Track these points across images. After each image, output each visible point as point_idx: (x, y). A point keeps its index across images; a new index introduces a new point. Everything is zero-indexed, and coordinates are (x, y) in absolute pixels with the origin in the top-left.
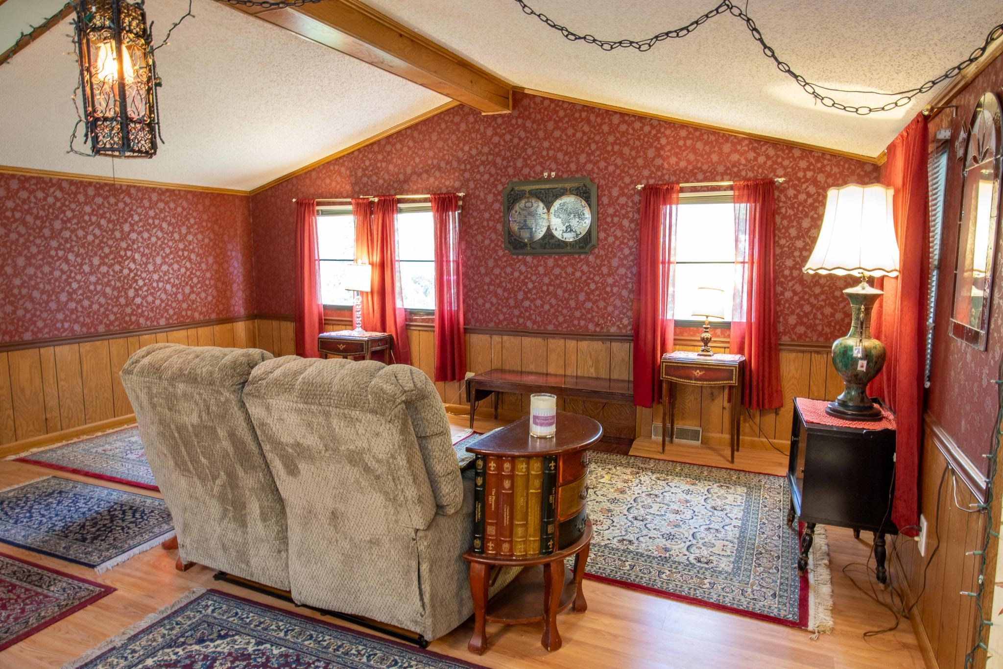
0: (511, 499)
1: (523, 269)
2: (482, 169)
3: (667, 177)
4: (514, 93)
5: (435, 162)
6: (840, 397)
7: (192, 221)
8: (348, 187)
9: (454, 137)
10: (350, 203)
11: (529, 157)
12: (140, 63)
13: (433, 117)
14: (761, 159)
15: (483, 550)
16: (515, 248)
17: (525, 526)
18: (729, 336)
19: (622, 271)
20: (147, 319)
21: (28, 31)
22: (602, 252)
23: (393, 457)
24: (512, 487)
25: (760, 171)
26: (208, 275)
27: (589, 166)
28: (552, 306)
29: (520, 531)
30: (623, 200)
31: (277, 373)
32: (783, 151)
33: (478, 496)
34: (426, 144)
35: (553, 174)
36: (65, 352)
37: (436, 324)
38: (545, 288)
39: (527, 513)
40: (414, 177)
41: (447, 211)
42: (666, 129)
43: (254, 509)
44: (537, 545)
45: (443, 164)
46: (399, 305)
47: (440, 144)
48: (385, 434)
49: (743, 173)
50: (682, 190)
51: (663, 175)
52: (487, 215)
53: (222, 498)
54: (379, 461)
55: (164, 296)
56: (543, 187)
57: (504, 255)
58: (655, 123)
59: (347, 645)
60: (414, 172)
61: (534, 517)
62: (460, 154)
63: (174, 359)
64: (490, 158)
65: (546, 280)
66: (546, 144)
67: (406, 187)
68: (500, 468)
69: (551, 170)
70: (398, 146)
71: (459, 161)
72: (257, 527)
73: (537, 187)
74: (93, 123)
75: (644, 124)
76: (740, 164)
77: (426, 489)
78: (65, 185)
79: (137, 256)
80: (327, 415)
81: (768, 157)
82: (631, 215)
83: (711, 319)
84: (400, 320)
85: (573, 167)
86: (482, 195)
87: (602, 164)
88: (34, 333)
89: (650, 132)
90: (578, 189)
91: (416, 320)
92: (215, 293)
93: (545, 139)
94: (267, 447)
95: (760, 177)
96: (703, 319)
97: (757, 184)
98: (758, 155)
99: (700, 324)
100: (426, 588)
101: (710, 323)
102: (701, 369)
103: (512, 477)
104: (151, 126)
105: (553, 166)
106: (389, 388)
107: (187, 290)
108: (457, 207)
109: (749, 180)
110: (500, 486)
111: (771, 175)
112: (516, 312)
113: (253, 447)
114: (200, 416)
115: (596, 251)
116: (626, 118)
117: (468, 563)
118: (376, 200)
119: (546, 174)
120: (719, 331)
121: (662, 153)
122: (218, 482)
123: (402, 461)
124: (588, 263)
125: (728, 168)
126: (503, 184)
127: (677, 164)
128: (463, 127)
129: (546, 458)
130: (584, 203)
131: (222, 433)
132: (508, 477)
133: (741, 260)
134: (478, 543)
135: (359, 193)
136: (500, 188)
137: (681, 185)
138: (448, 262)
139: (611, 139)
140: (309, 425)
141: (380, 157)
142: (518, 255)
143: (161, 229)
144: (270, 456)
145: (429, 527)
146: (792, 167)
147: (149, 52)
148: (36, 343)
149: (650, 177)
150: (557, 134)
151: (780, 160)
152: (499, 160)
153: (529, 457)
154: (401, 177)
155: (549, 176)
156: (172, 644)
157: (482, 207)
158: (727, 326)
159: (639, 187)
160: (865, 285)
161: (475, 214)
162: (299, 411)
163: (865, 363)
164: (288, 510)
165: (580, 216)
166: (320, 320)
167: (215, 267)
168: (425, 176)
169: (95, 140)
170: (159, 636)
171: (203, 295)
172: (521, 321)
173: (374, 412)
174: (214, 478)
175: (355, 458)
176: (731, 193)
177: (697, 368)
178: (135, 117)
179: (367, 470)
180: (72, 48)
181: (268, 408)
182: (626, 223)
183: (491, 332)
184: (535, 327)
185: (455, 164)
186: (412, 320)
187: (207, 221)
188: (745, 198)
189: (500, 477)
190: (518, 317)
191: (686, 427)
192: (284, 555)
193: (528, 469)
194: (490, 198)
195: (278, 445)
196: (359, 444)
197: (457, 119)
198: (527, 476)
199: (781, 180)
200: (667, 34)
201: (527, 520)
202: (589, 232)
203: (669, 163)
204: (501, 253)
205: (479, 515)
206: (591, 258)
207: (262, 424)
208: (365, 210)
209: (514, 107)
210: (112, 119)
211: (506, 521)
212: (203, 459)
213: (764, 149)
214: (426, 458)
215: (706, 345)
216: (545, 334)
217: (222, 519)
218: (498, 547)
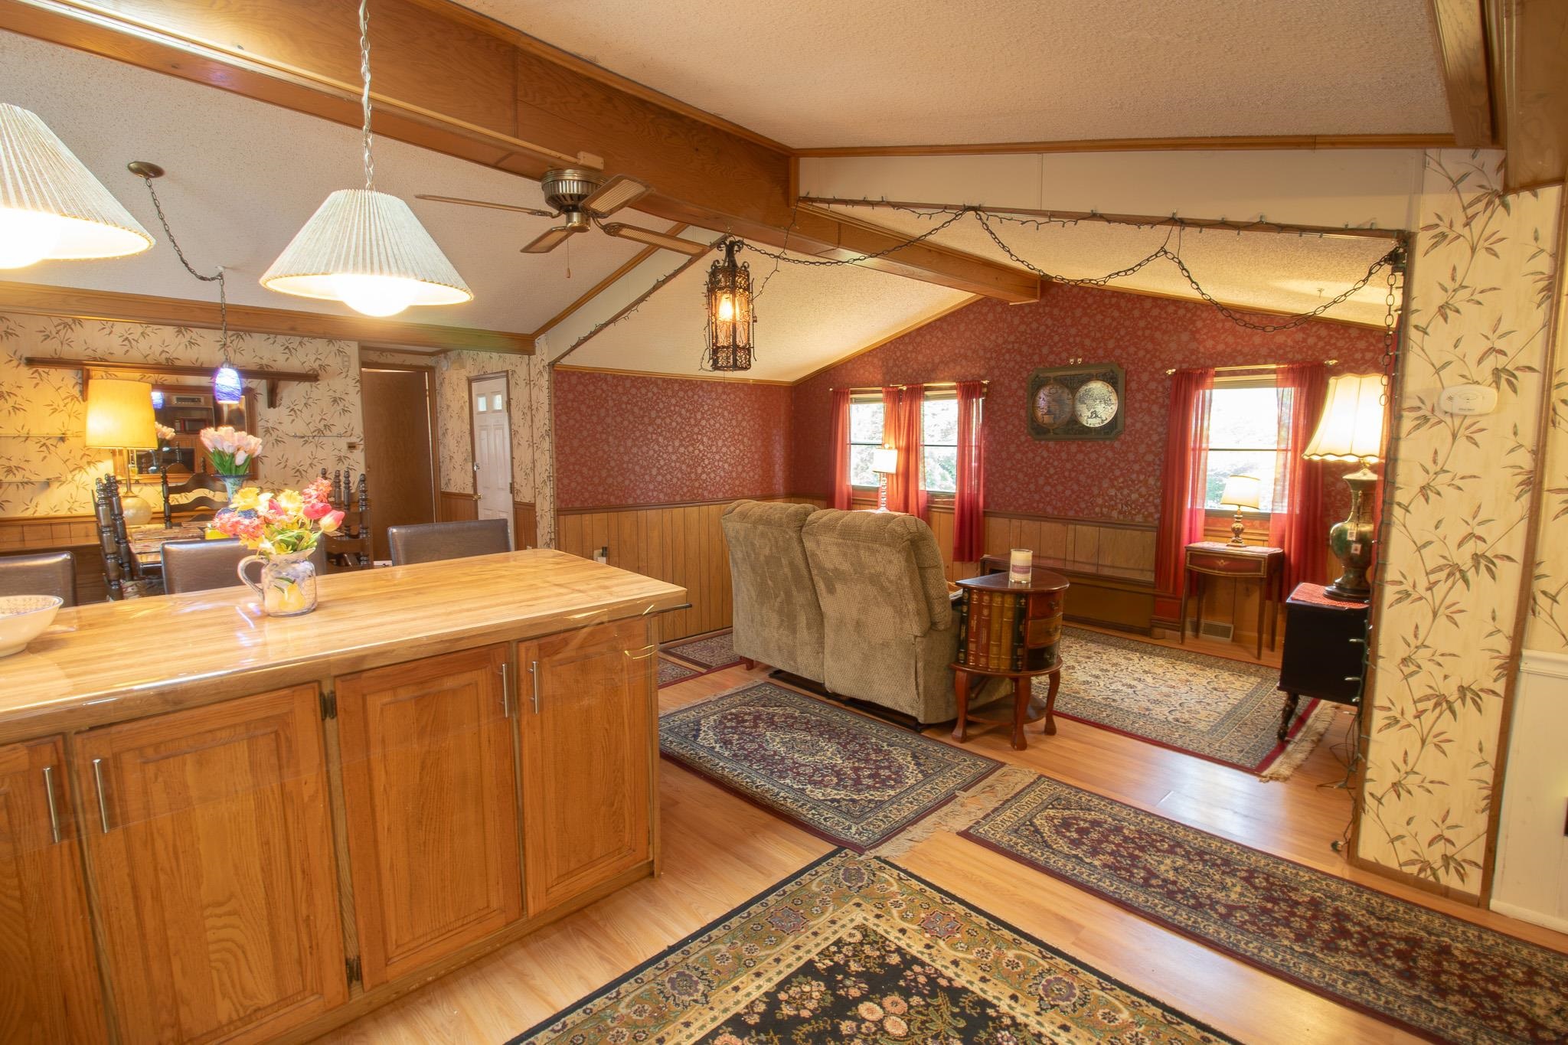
0: (989, 623)
1: (1045, 454)
2: (1007, 357)
3: (1202, 361)
4: (1043, 282)
5: (962, 351)
6: (1338, 581)
7: (746, 410)
8: (879, 377)
9: (981, 327)
10: (880, 392)
11: (1055, 344)
12: (745, 309)
13: (961, 309)
14: (1311, 341)
15: (966, 662)
16: (1038, 433)
17: (999, 646)
18: (1268, 529)
19: (1150, 458)
20: (710, 492)
21: (662, 278)
22: (1128, 438)
23: (900, 579)
24: (990, 615)
25: (1310, 353)
26: (756, 457)
27: (1118, 352)
28: (1073, 492)
29: (994, 650)
30: (1153, 385)
31: (825, 518)
32: (1338, 331)
33: (964, 621)
34: (954, 335)
35: (1080, 360)
36: (652, 515)
37: (956, 506)
38: (1067, 474)
39: (1001, 637)
40: (941, 367)
41: (972, 398)
42: (1202, 311)
43: (802, 620)
44: (1008, 662)
45: (969, 353)
46: (921, 487)
47: (968, 334)
48: (895, 561)
49: (1290, 356)
50: (1218, 374)
51: (1198, 359)
52: (1010, 402)
53: (780, 612)
54: (891, 582)
55: (722, 474)
56: (1069, 373)
57: (1027, 441)
58: (1191, 306)
59: (863, 723)
60: (942, 362)
61: (1007, 640)
62: (987, 343)
63: (755, 509)
64: (1016, 346)
65: (1069, 466)
66: (1073, 331)
67: (933, 375)
68: (980, 600)
69: (1078, 357)
70: (928, 337)
71: (985, 349)
72: (803, 634)
73: (1063, 373)
74: (716, 350)
75: (1179, 308)
76: (1286, 346)
77: (923, 605)
78: (660, 382)
79: (705, 439)
80: (857, 547)
81: (1319, 338)
82: (1161, 400)
83: (1244, 509)
84: (922, 500)
85: (1101, 352)
86: (1006, 382)
87: (1132, 350)
88: (635, 499)
89: (1185, 316)
90: (1104, 375)
91: (937, 502)
92: (761, 473)
93: (1072, 326)
94: (814, 572)
95: (1309, 359)
96: (1235, 508)
97: (1304, 367)
98: (1308, 335)
99: (1229, 515)
100: (921, 681)
101: (1242, 513)
102: (1223, 558)
103: (990, 607)
104: (748, 350)
105: (1080, 352)
106: (899, 529)
107: (740, 469)
108: (981, 394)
109: (1297, 362)
110: (980, 614)
111: (1322, 357)
112: (1037, 497)
113: (805, 572)
114: (771, 550)
115: (1122, 436)
116: (1159, 302)
117: (953, 671)
118: (905, 388)
119: (1072, 361)
120: (1257, 523)
121: (1197, 336)
122: (779, 600)
123: (906, 582)
124: (1112, 448)
125: (1272, 351)
126: (1028, 371)
127: (1214, 347)
128: (990, 317)
129: (1019, 594)
130: (1110, 388)
131: (784, 561)
132: (986, 607)
133: (1283, 446)
134: (962, 655)
135: (890, 382)
136: (1025, 374)
137: (1217, 369)
138: (970, 446)
139: (1142, 324)
140: (845, 555)
141: (910, 348)
142: (1040, 440)
143: (723, 417)
144: (816, 578)
145: (924, 636)
146: (1347, 349)
147: (750, 301)
148: (636, 507)
149: (1183, 361)
150: (1085, 320)
151: (1333, 341)
152: (1024, 348)
153: (1004, 593)
154: (929, 366)
155: (1075, 362)
156: (747, 704)
157: (1006, 393)
158: (1265, 518)
159: (1170, 372)
160: (1366, 471)
161: (999, 401)
162: (838, 545)
163: (1359, 546)
164: (825, 620)
165: (1107, 402)
166: (849, 499)
167: (762, 450)
168: (952, 365)
169: (715, 362)
170: (737, 699)
171: (751, 474)
172: (1041, 505)
173: (888, 545)
174: (776, 597)
175: (874, 580)
176: (1273, 376)
177: (1220, 558)
178: (741, 345)
179: (883, 589)
180: (705, 300)
181: (818, 543)
182: (1155, 408)
183: (1010, 516)
184: (1056, 513)
185: (981, 353)
186: (933, 502)
187: (758, 409)
188: (1290, 381)
189: (980, 606)
190: (1038, 502)
191: (1216, 623)
192: (821, 655)
193: (1003, 603)
194: (1015, 385)
195: (822, 569)
196: (878, 569)
197: (985, 310)
198: (1002, 608)
199: (1332, 362)
200: (1117, 274)
201: (1000, 642)
202: (1115, 418)
203: (1205, 347)
204: (1023, 438)
205: (963, 635)
206: (1117, 444)
207: (813, 554)
208: (895, 397)
209: (1042, 296)
210: (728, 347)
211: (984, 640)
212: (770, 582)
213: (1314, 329)
214: (924, 583)
215: (1237, 535)
216: (1066, 520)
217: (779, 628)
218: (976, 661)
